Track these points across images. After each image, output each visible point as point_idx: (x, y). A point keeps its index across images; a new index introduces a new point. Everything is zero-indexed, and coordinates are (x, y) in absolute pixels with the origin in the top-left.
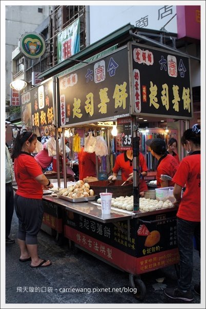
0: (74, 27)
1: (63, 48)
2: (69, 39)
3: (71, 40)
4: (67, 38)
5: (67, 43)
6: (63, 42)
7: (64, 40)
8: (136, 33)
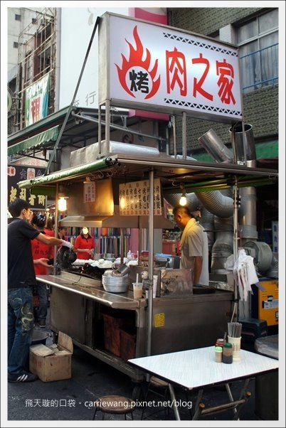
0: (43, 83)
1: (31, 107)
2: (37, 97)
3: (39, 98)
4: (36, 95)
5: (36, 101)
6: (32, 100)
7: (32, 97)
8: (80, 114)
